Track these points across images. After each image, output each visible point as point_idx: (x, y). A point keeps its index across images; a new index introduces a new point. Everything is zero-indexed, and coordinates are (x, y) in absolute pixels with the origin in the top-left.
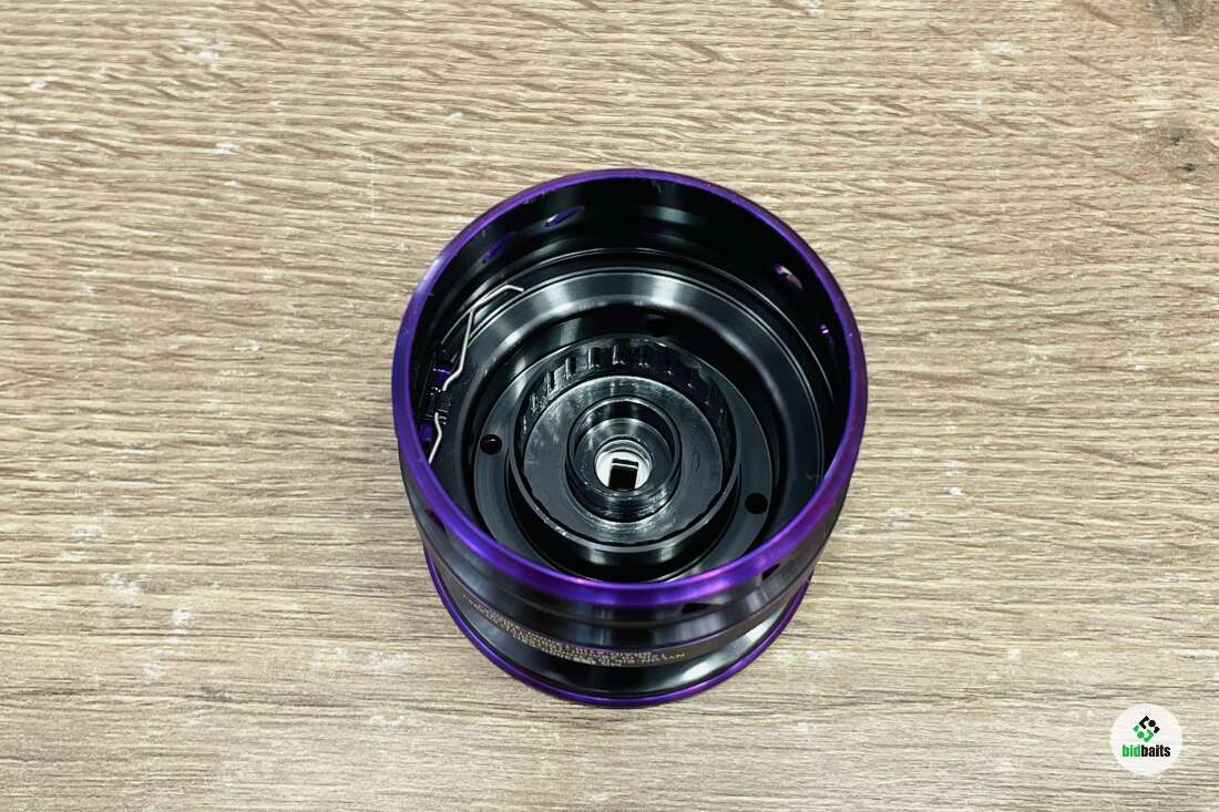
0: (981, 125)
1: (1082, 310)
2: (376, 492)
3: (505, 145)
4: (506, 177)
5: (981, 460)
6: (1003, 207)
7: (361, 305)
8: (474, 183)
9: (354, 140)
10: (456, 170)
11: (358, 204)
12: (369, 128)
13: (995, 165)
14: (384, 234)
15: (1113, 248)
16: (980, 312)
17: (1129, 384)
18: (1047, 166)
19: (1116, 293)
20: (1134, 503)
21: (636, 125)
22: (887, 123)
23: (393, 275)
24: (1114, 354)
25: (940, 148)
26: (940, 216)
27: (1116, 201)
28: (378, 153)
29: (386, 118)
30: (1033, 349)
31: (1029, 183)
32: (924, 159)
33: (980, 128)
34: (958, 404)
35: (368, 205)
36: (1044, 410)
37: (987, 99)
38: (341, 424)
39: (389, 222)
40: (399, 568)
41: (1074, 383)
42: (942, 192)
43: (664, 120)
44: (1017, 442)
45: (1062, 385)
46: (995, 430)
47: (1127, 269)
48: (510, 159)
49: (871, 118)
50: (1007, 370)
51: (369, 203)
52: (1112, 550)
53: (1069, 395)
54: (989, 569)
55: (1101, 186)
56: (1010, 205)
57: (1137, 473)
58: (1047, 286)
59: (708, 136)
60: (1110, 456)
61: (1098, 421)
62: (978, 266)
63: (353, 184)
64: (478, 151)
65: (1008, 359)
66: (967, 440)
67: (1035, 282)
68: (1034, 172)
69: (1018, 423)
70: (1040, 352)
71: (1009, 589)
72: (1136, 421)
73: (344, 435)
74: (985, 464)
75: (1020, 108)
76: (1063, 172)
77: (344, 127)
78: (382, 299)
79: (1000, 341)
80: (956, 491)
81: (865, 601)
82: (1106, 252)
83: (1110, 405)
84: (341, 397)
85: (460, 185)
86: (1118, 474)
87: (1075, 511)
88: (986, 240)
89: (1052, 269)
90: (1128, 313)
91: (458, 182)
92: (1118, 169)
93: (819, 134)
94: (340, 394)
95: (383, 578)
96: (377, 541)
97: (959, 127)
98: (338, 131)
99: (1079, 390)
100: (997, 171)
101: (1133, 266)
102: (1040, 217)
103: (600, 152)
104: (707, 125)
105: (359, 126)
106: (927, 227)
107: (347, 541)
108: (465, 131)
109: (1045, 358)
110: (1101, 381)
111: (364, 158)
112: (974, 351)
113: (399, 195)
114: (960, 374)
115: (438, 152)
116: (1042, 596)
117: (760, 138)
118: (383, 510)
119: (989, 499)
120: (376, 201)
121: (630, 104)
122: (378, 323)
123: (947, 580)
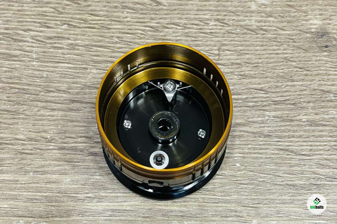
0: (254, 30)
1: (286, 99)
2: (34, 165)
3: (83, 37)
4: (83, 49)
5: (247, 153)
6: (260, 61)
7: (30, 97)
8: (71, 51)
9: (28, 35)
10: (65, 47)
11: (29, 59)
12: (34, 31)
13: (258, 45)
14: (39, 70)
15: (298, 76)
16: (250, 100)
17: (301, 126)
18: (276, 46)
19: (298, 93)
20: (299, 169)
21: (130, 29)
22: (220, 29)
23: (42, 86)
24: (296, 115)
25: (239, 39)
26: (238, 64)
27: (300, 59)
28: (37, 40)
29: (40, 27)
30: (267, 113)
31: (270, 52)
32: (232, 42)
33: (253, 31)
34: (240, 133)
35: (33, 60)
36: (270, 135)
37: (256, 20)
38: (23, 141)
39: (40, 65)
40: (42, 192)
41: (281, 126)
42: (238, 55)
43: (141, 28)
44: (260, 147)
45: (277, 126)
46: (253, 143)
47: (302, 84)
48: (84, 42)
49: (214, 27)
50: (258, 121)
51: (33, 59)
52: (291, 185)
53: (279, 130)
54: (248, 192)
55: (295, 53)
56: (262, 60)
57: (301, 158)
58: (273, 91)
59: (156, 34)
60: (292, 152)
61: (289, 139)
62: (250, 82)
63: (28, 52)
64: (73, 39)
65: (258, 117)
66: (243, 146)
67: (270, 89)
68: (271, 48)
69: (261, 140)
70: (270, 114)
71: (254, 199)
72: (301, 139)
73: (23, 144)
74: (249, 155)
75: (267, 24)
76: (282, 48)
77: (25, 31)
78: (38, 95)
79: (256, 110)
80: (238, 165)
81: (205, 204)
82: (295, 78)
83: (293, 133)
84: (23, 131)
85: (66, 52)
86: (294, 159)
87: (279, 171)
88: (253, 73)
89: (276, 84)
90: (302, 100)
91: (66, 51)
92: (301, 47)
93: (196, 33)
94: (22, 129)
95: (37, 196)
96: (35, 183)
97: (246, 31)
98: (22, 32)
99: (283, 128)
100: (258, 47)
101: (304, 83)
102: (273, 64)
103: (116, 40)
104: (155, 29)
105: (30, 30)
106: (233, 68)
107: (24, 183)
108: (68, 32)
109: (271, 116)
110: (290, 125)
111: (32, 42)
112: (247, 114)
113: (44, 56)
114: (242, 122)
115: (59, 40)
116: (265, 202)
117: (174, 35)
118: (37, 172)
119: (249, 167)
120: (36, 59)
121: (128, 21)
122: (36, 104)
123: (233, 196)
